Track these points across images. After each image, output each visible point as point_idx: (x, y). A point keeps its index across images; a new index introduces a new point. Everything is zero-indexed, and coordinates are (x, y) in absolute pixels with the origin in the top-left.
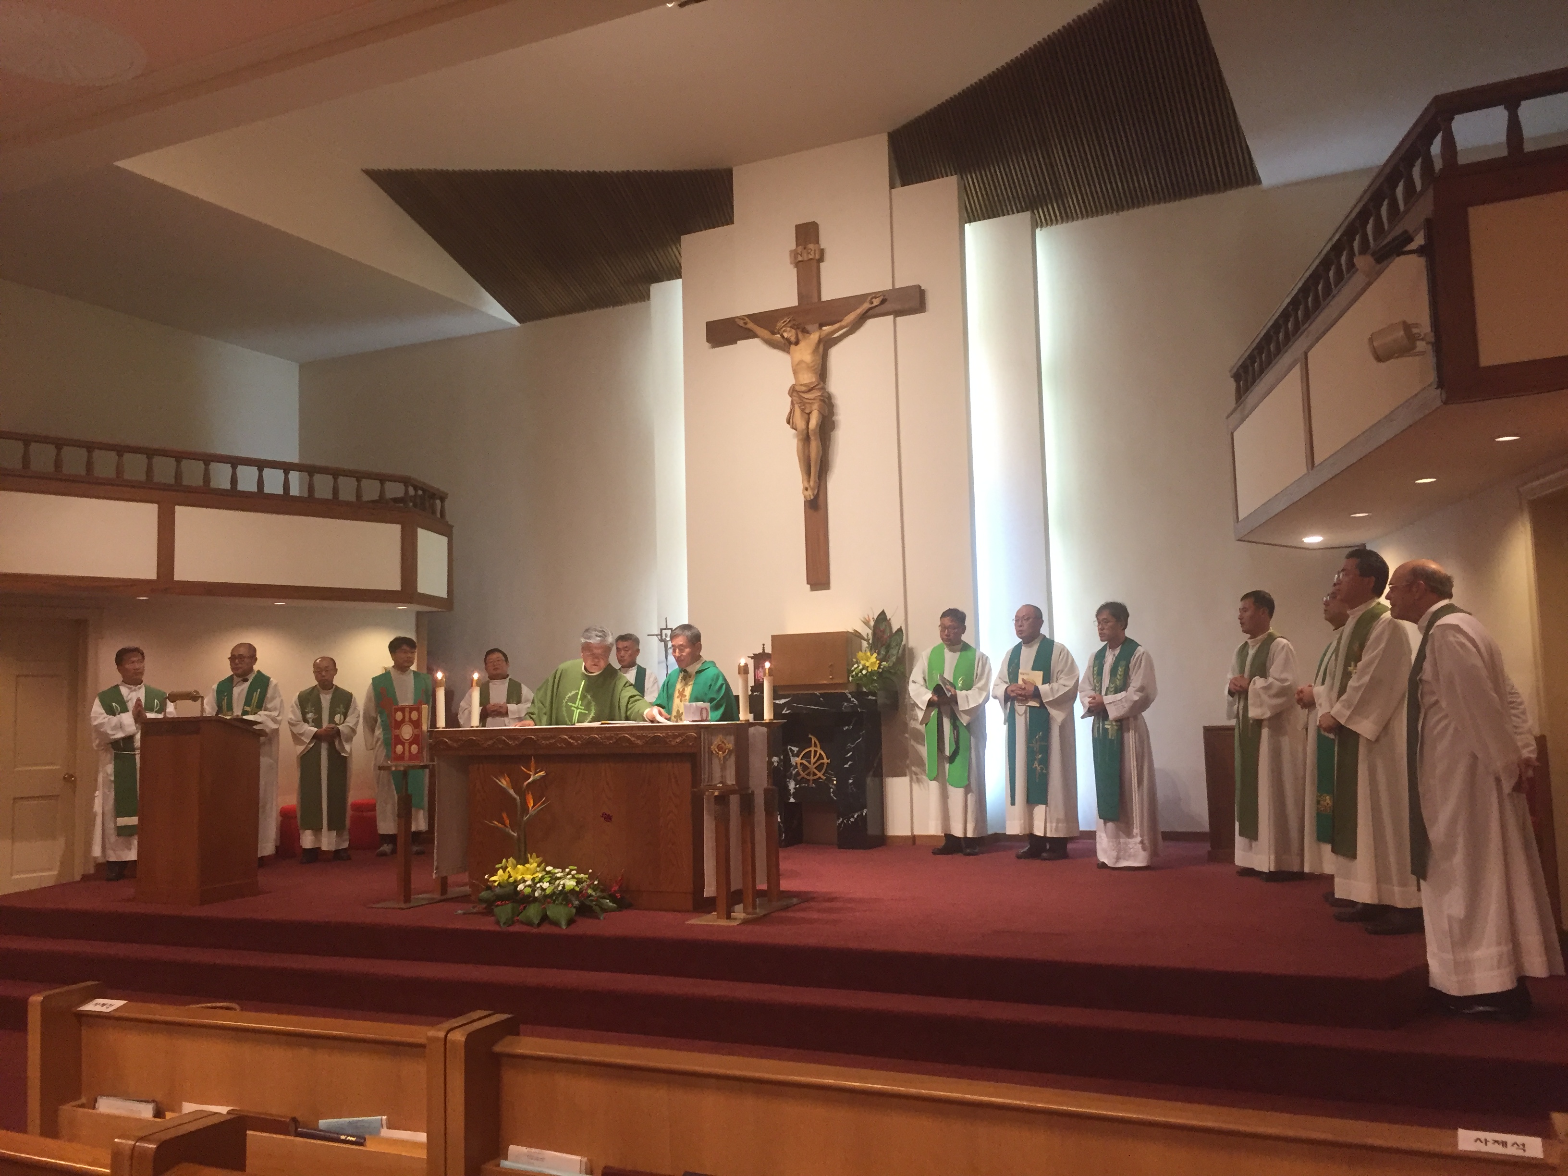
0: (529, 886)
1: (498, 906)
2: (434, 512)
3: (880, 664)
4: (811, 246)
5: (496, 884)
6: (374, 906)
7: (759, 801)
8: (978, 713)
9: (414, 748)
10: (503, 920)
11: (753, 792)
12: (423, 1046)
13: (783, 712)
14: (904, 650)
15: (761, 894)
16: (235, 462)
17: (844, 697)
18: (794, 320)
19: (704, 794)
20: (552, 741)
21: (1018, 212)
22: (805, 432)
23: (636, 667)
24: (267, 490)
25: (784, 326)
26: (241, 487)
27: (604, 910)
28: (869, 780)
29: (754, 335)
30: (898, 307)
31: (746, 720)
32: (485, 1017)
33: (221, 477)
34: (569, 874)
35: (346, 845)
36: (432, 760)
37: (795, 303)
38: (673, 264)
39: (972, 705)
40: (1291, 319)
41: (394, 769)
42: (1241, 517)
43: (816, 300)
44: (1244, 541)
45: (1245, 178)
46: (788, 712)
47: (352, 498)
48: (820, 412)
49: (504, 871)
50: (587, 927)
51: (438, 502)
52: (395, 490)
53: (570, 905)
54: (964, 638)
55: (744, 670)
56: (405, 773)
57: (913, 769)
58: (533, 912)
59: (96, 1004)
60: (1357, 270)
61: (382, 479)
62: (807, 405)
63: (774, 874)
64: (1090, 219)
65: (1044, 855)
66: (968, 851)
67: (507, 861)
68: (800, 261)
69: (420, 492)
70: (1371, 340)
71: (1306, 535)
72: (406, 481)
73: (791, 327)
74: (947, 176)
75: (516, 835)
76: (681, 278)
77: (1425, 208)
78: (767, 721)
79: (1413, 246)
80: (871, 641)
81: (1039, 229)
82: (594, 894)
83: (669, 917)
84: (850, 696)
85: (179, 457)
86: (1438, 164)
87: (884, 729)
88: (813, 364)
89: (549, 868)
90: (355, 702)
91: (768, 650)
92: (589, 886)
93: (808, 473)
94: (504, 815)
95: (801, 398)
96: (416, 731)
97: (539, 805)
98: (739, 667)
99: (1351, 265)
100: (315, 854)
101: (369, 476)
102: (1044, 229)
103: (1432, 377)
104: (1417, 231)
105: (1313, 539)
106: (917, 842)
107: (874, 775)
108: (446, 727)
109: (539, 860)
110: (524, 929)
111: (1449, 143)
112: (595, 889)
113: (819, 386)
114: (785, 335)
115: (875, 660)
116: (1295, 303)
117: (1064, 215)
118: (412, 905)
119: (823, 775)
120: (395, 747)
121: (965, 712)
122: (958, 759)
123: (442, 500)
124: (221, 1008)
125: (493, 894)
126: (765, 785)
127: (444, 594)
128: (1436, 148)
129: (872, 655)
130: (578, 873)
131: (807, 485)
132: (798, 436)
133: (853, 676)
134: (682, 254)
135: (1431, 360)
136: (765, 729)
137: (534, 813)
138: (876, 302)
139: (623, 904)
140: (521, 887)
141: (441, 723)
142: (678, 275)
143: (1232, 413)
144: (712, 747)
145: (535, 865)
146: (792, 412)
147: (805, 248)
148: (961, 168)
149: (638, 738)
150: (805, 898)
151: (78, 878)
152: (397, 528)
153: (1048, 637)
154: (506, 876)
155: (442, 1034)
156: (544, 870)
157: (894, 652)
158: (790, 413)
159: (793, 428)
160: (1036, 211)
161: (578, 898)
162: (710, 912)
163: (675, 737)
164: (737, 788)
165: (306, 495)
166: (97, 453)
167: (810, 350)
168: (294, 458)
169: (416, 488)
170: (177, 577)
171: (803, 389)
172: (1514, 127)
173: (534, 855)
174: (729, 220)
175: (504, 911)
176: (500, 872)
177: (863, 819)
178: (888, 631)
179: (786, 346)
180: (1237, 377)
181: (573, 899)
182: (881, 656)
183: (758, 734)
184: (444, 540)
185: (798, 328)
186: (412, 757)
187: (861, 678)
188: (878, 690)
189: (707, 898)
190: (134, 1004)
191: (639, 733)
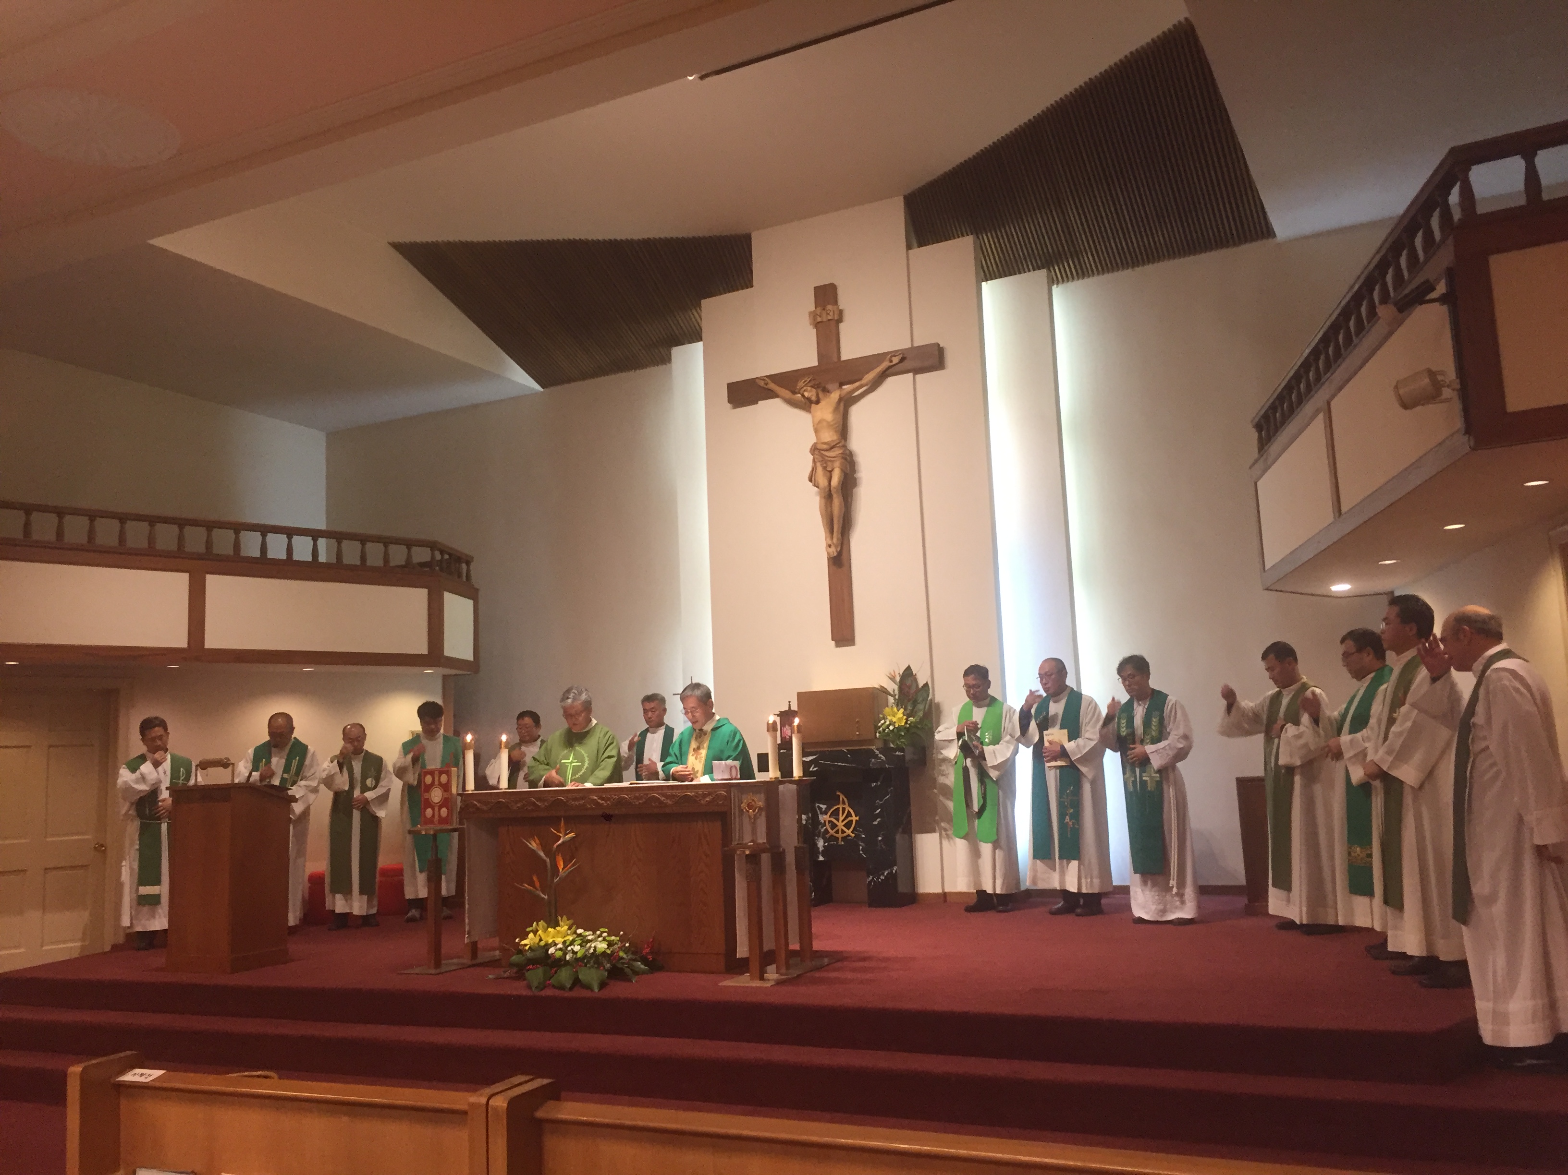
0: (560, 949)
1: (528, 970)
2: (460, 575)
3: (907, 720)
4: (829, 307)
5: (527, 948)
6: (406, 972)
7: (790, 859)
8: (1008, 768)
9: (444, 812)
10: (535, 984)
11: (784, 850)
12: (465, 1113)
13: (811, 770)
14: (930, 706)
15: (794, 953)
16: (265, 530)
17: (871, 754)
18: (814, 379)
19: (736, 852)
20: (582, 802)
21: (1034, 270)
22: (827, 490)
23: (664, 727)
24: (296, 557)
25: (804, 386)
26: (271, 555)
27: (636, 973)
28: (898, 837)
29: (776, 396)
30: (917, 364)
31: (775, 778)
32: (526, 1082)
33: (251, 545)
34: (600, 936)
35: (374, 911)
36: (461, 823)
37: (814, 362)
38: (694, 328)
39: (1000, 760)
40: (1312, 369)
41: (423, 833)
42: (1268, 566)
43: (835, 360)
44: (1271, 590)
45: (1259, 233)
46: (815, 769)
47: (380, 563)
48: (842, 470)
49: (535, 934)
50: (620, 990)
51: (464, 566)
52: (421, 555)
53: (602, 968)
54: (991, 692)
55: (772, 728)
56: (435, 836)
57: (943, 824)
58: (564, 976)
59: (135, 1074)
60: (1379, 318)
61: (409, 544)
62: (829, 463)
63: (806, 935)
64: (1106, 275)
65: (1079, 911)
66: (1001, 908)
67: (537, 924)
68: (818, 322)
69: (446, 557)
70: (1396, 387)
71: (1334, 583)
72: (432, 546)
73: (812, 387)
74: (963, 236)
75: (546, 897)
76: (701, 340)
77: (1445, 257)
78: (797, 778)
79: (1434, 295)
80: (897, 697)
81: (1055, 286)
82: (625, 956)
83: (701, 979)
84: (877, 752)
85: (210, 526)
86: (1457, 215)
87: (912, 785)
88: (834, 422)
89: (580, 931)
90: (386, 766)
91: (795, 707)
92: (620, 948)
93: (831, 531)
94: (535, 878)
95: (822, 456)
96: (446, 795)
97: (570, 868)
98: (768, 724)
99: (1372, 313)
100: (345, 920)
101: (398, 541)
102: (1060, 286)
103: (1459, 423)
104: (1438, 280)
105: (1341, 587)
106: (948, 898)
107: (904, 832)
108: (475, 790)
109: (571, 922)
110: (557, 993)
111: (1467, 193)
112: (627, 950)
113: (840, 445)
114: (806, 394)
115: (902, 715)
116: (1315, 353)
117: (1080, 271)
118: (443, 969)
119: (852, 832)
120: (425, 811)
121: (994, 767)
122: (986, 814)
123: (468, 563)
124: (258, 1076)
125: (524, 958)
126: (796, 844)
127: (471, 658)
128: (1454, 197)
129: (898, 711)
130: (609, 935)
131: (830, 542)
132: (820, 493)
133: (880, 732)
134: (703, 318)
135: (1457, 406)
136: (795, 787)
137: (564, 875)
138: (896, 360)
139: (654, 966)
140: (552, 950)
141: (470, 786)
142: (700, 339)
143: (1254, 464)
144: (742, 805)
145: (566, 927)
146: (814, 470)
147: (824, 309)
148: (976, 230)
149: (667, 797)
150: (838, 958)
151: (107, 948)
152: (424, 592)
153: (1075, 689)
154: (537, 940)
155: (483, 1100)
156: (575, 933)
157: (921, 707)
158: (812, 471)
159: (815, 485)
160: (1051, 269)
161: (609, 961)
162: (742, 974)
163: (704, 796)
164: (768, 846)
165: (335, 561)
166: (129, 525)
167: (831, 409)
168: (322, 526)
169: (442, 552)
170: (207, 645)
171: (825, 447)
172: (1532, 176)
173: (565, 917)
174: (749, 284)
175: (536, 975)
176: (531, 935)
177: (893, 877)
178: (914, 685)
179: (806, 405)
180: (1259, 427)
181: (605, 962)
182: (908, 712)
183: (788, 791)
184: (470, 603)
185: (818, 387)
186: (442, 821)
187: (888, 734)
188: (905, 745)
189: (739, 959)
190: (172, 1073)
191: (669, 792)
